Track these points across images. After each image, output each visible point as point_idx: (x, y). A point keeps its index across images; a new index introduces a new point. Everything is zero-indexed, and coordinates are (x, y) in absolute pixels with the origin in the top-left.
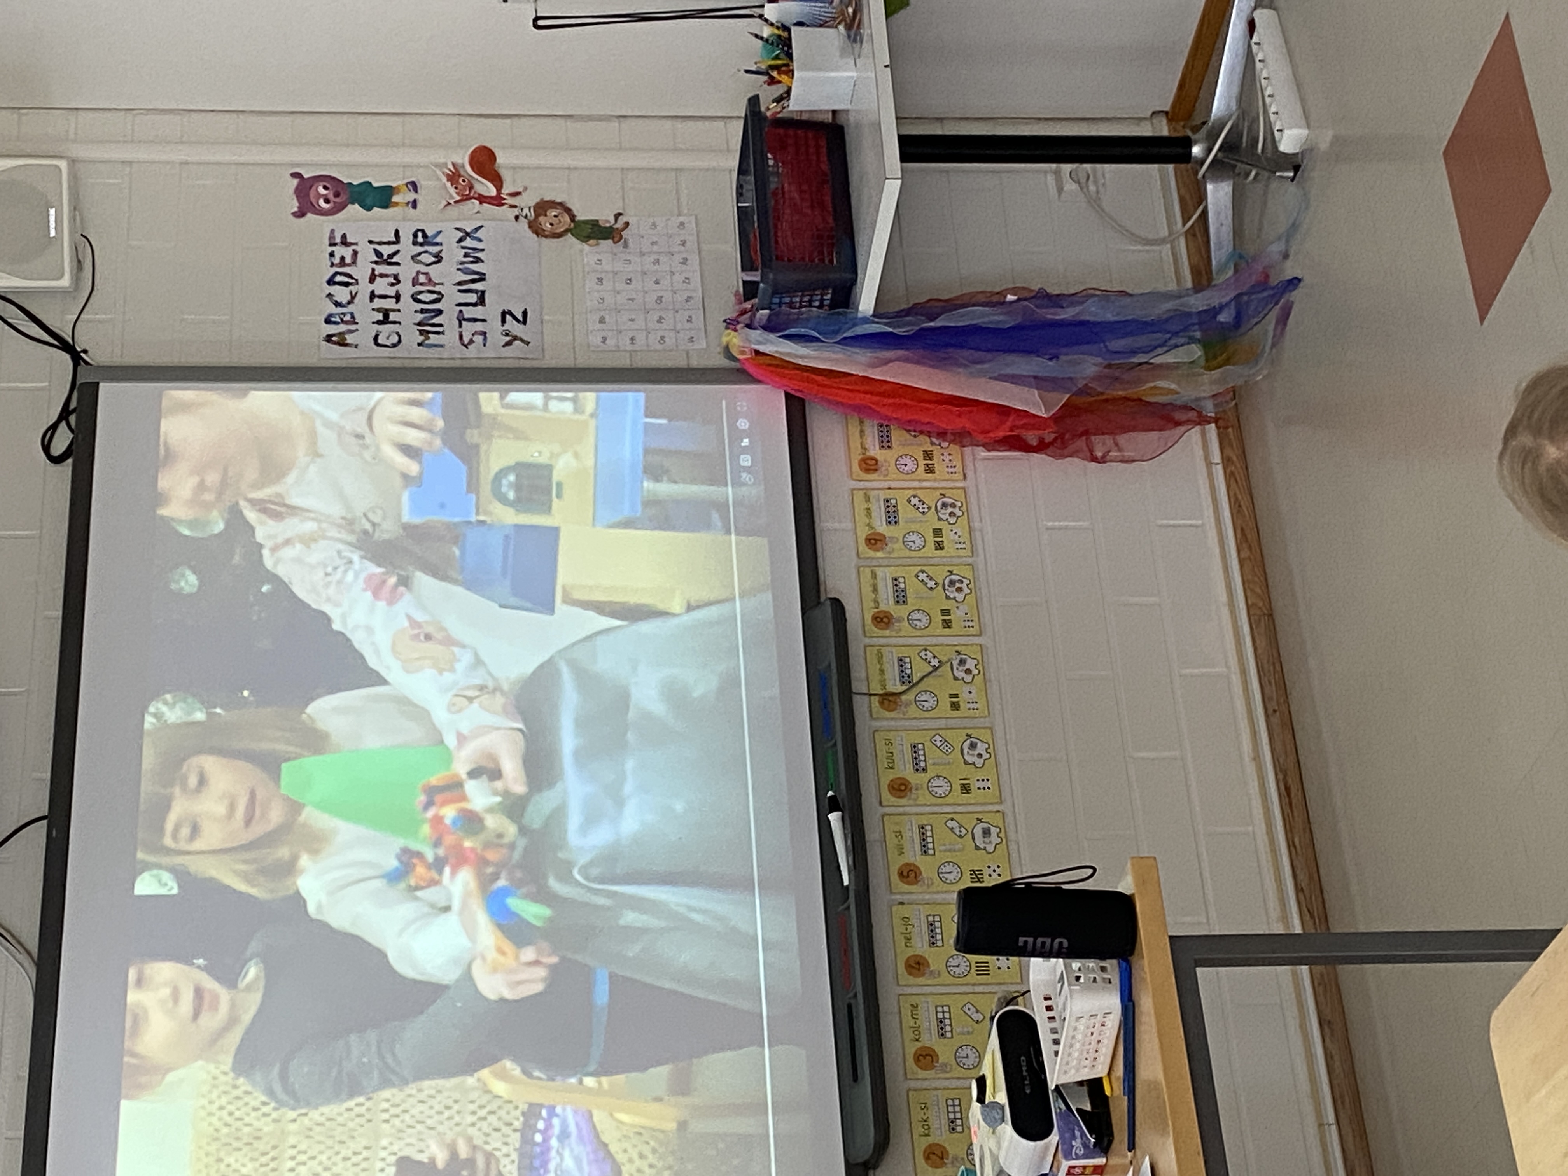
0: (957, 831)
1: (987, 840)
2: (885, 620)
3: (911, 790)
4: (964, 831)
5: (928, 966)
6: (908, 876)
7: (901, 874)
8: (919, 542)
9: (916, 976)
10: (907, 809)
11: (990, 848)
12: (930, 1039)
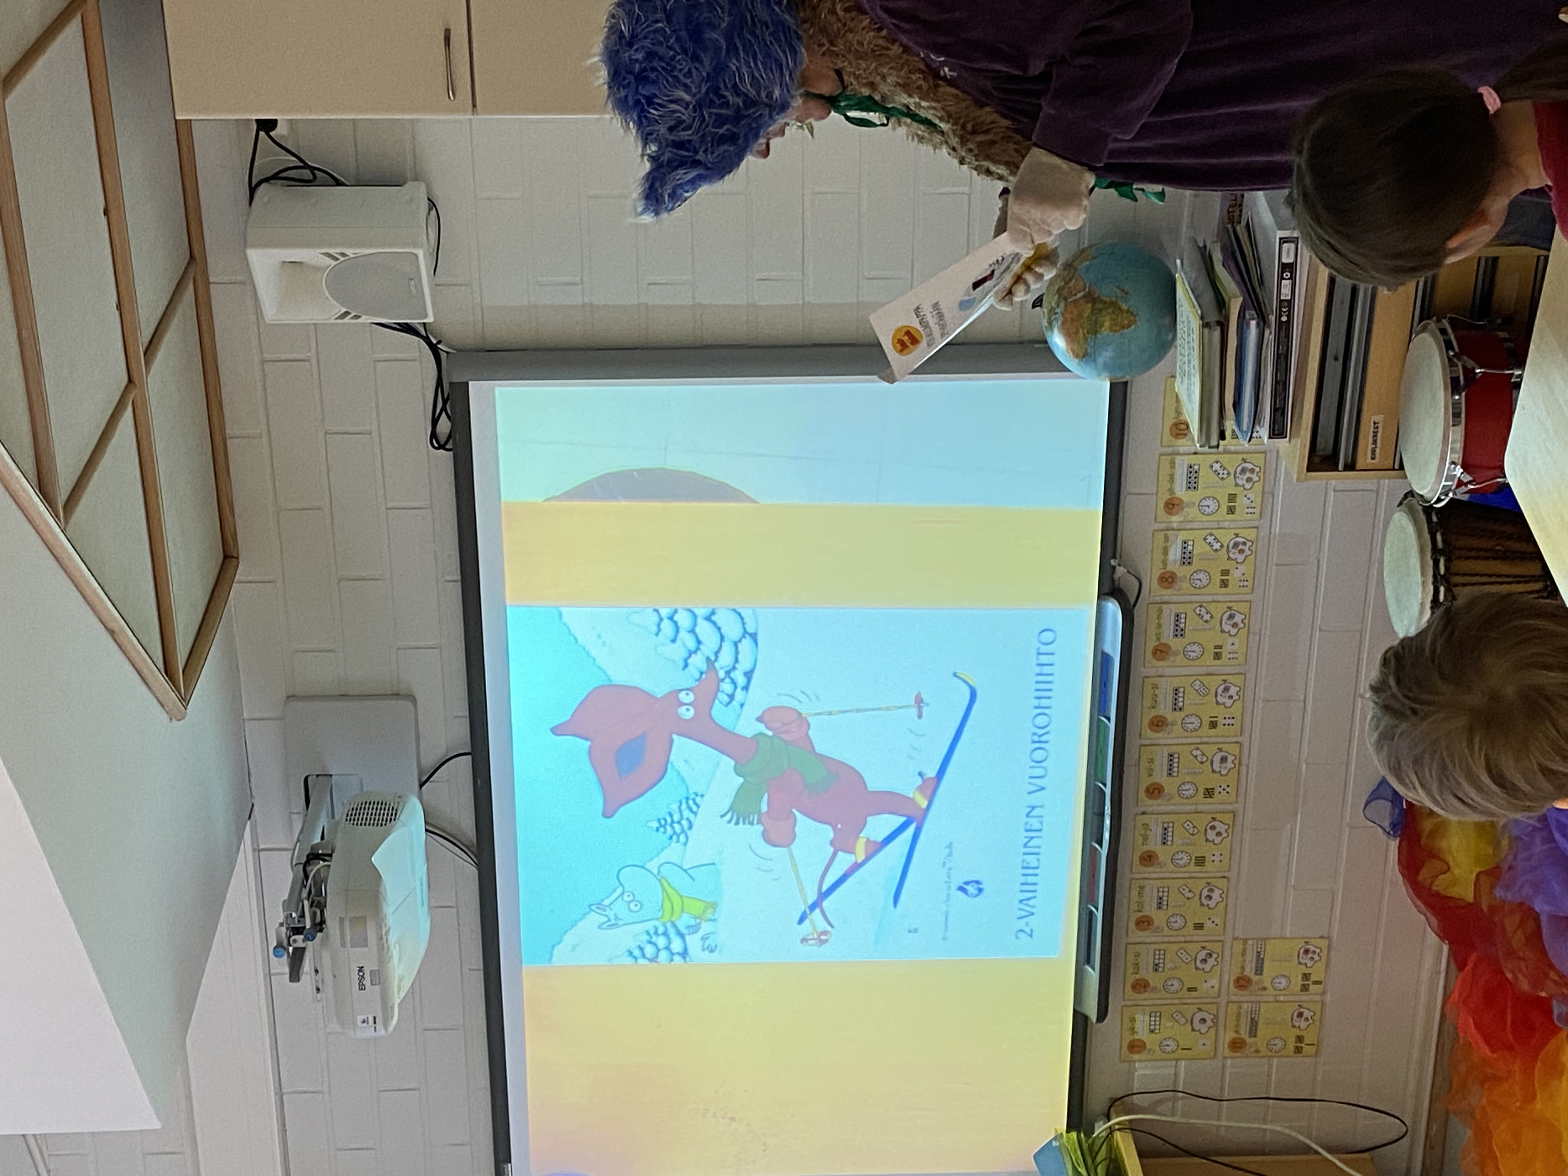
0: (1199, 759)
1: (1223, 766)
2: (1170, 580)
3: (1167, 725)
4: (1205, 759)
5: (1158, 858)
6: (1153, 793)
7: (1147, 791)
8: (1213, 506)
9: (1146, 866)
10: (1161, 742)
11: (1224, 772)
12: (1150, 910)
